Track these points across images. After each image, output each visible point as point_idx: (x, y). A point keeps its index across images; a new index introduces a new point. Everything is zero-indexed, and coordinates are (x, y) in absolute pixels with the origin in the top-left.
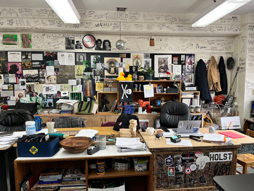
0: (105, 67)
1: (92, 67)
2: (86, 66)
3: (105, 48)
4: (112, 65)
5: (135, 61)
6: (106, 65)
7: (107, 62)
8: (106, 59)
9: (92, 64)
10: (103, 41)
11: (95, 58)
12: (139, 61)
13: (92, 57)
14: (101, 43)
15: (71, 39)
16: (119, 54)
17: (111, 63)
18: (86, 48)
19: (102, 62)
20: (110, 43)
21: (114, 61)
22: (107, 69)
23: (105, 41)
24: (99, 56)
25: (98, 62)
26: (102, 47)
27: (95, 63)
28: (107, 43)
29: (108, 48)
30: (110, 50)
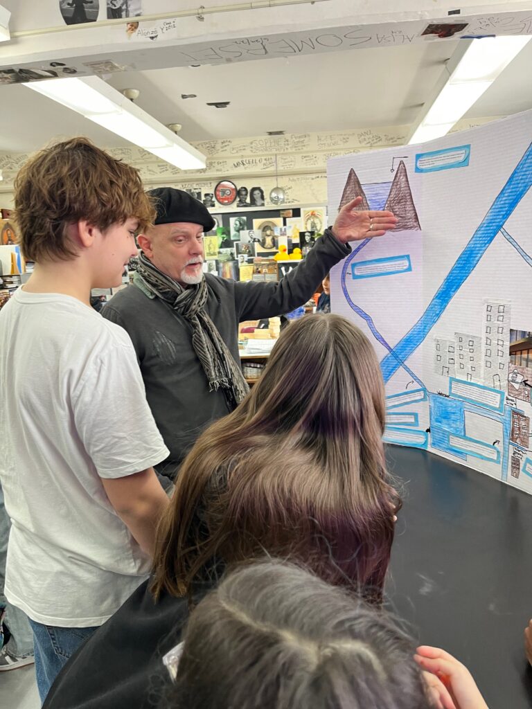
0: (254, 237)
1: (232, 239)
2: (223, 238)
3: (253, 202)
4: (268, 232)
5: (309, 222)
6: (257, 233)
7: (259, 228)
8: (257, 222)
9: (233, 232)
10: (249, 189)
11: (238, 223)
12: (316, 221)
13: (233, 221)
14: (246, 195)
15: (195, 191)
16: (278, 211)
17: (265, 228)
18: (222, 206)
19: (250, 227)
20: (262, 192)
21: (270, 225)
22: (259, 241)
23: (254, 189)
24: (245, 218)
25: (243, 229)
26: (248, 200)
27: (238, 231)
28: (257, 192)
29: (259, 202)
30: (263, 205)
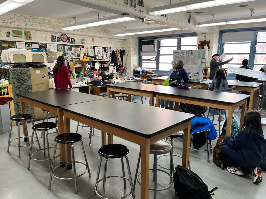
0: (72, 53)
1: (66, 53)
2: (63, 52)
3: (72, 42)
4: (76, 52)
6: (73, 52)
7: (74, 50)
8: (73, 48)
9: (66, 51)
10: (71, 38)
11: (67, 48)
12: (88, 50)
13: (66, 47)
14: (70, 39)
15: (54, 36)
16: (79, 46)
17: (75, 51)
18: (63, 42)
19: (71, 50)
20: (74, 39)
21: (77, 50)
22: (74, 54)
23: (72, 38)
24: (69, 47)
25: (69, 50)
26: (70, 41)
27: (68, 51)
28: (73, 39)
29: (73, 42)
30: (75, 43)
